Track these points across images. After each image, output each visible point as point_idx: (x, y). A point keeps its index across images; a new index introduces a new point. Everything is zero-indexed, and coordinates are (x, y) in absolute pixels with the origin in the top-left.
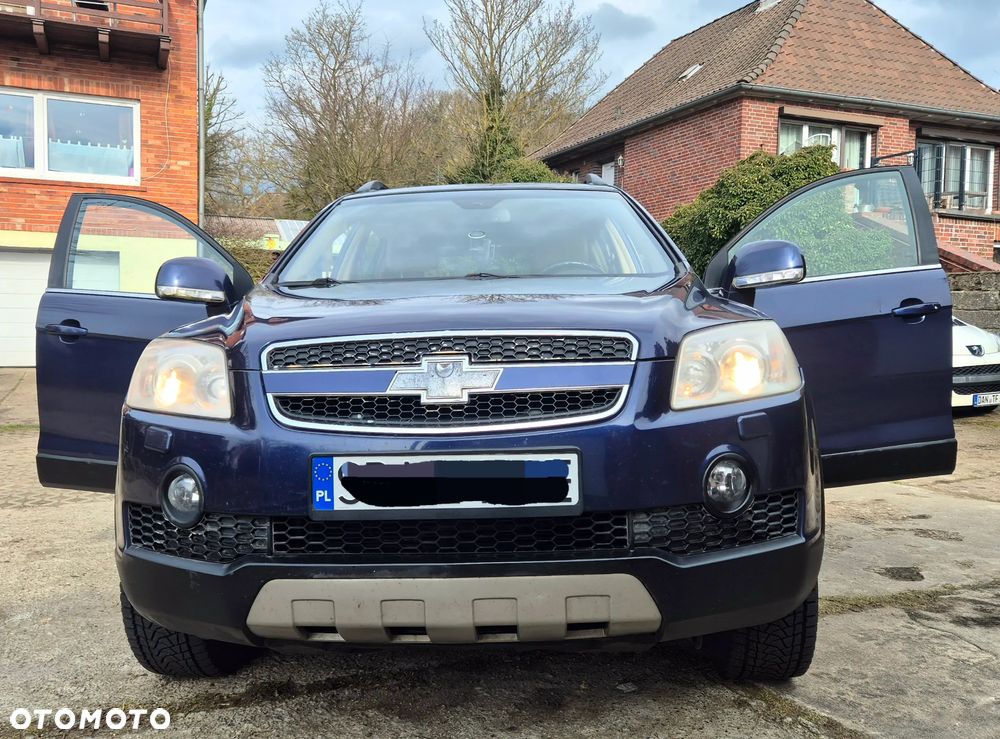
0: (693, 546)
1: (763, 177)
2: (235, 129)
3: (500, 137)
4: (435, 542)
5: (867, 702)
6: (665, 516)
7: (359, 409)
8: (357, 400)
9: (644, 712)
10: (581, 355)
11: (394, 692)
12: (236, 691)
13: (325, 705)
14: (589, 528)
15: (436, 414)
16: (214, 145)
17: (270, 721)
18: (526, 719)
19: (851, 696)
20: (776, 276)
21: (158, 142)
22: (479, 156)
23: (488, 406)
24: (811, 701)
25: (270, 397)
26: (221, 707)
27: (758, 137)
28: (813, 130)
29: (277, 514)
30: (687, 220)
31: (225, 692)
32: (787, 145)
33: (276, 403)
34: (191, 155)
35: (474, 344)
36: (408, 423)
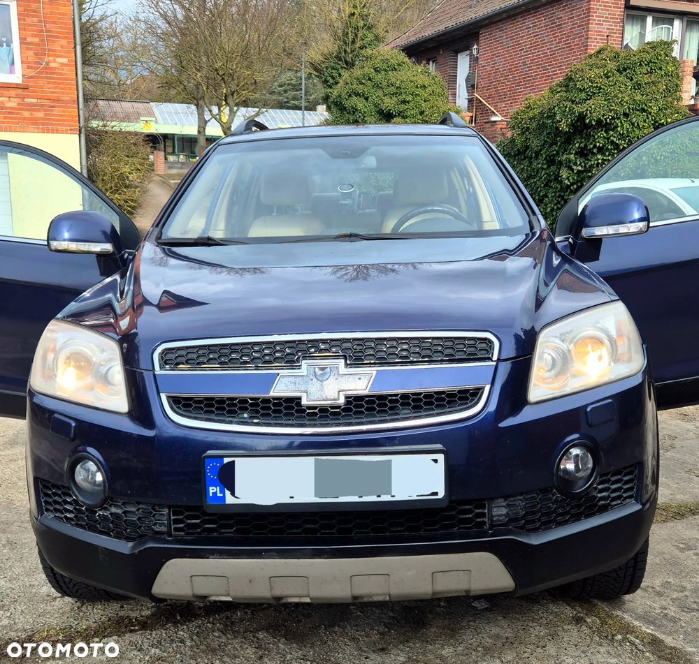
0: (544, 523)
1: (608, 72)
2: (108, 13)
3: (361, 24)
4: (317, 526)
5: (685, 617)
6: (521, 500)
7: (246, 409)
8: (244, 401)
9: (495, 630)
10: (447, 355)
11: (280, 612)
12: (143, 613)
13: (221, 627)
14: (453, 513)
15: (315, 414)
16: (88, 34)
17: (174, 645)
18: (394, 639)
19: (672, 611)
20: (623, 229)
21: (36, 40)
22: (342, 43)
23: (362, 406)
24: (639, 618)
25: (163, 397)
26: (131, 631)
27: (605, 28)
28: (656, 21)
29: (175, 504)
30: (536, 111)
31: (133, 615)
32: (632, 36)
33: (169, 402)
34: (69, 52)
35: (349, 345)
36: (290, 422)
